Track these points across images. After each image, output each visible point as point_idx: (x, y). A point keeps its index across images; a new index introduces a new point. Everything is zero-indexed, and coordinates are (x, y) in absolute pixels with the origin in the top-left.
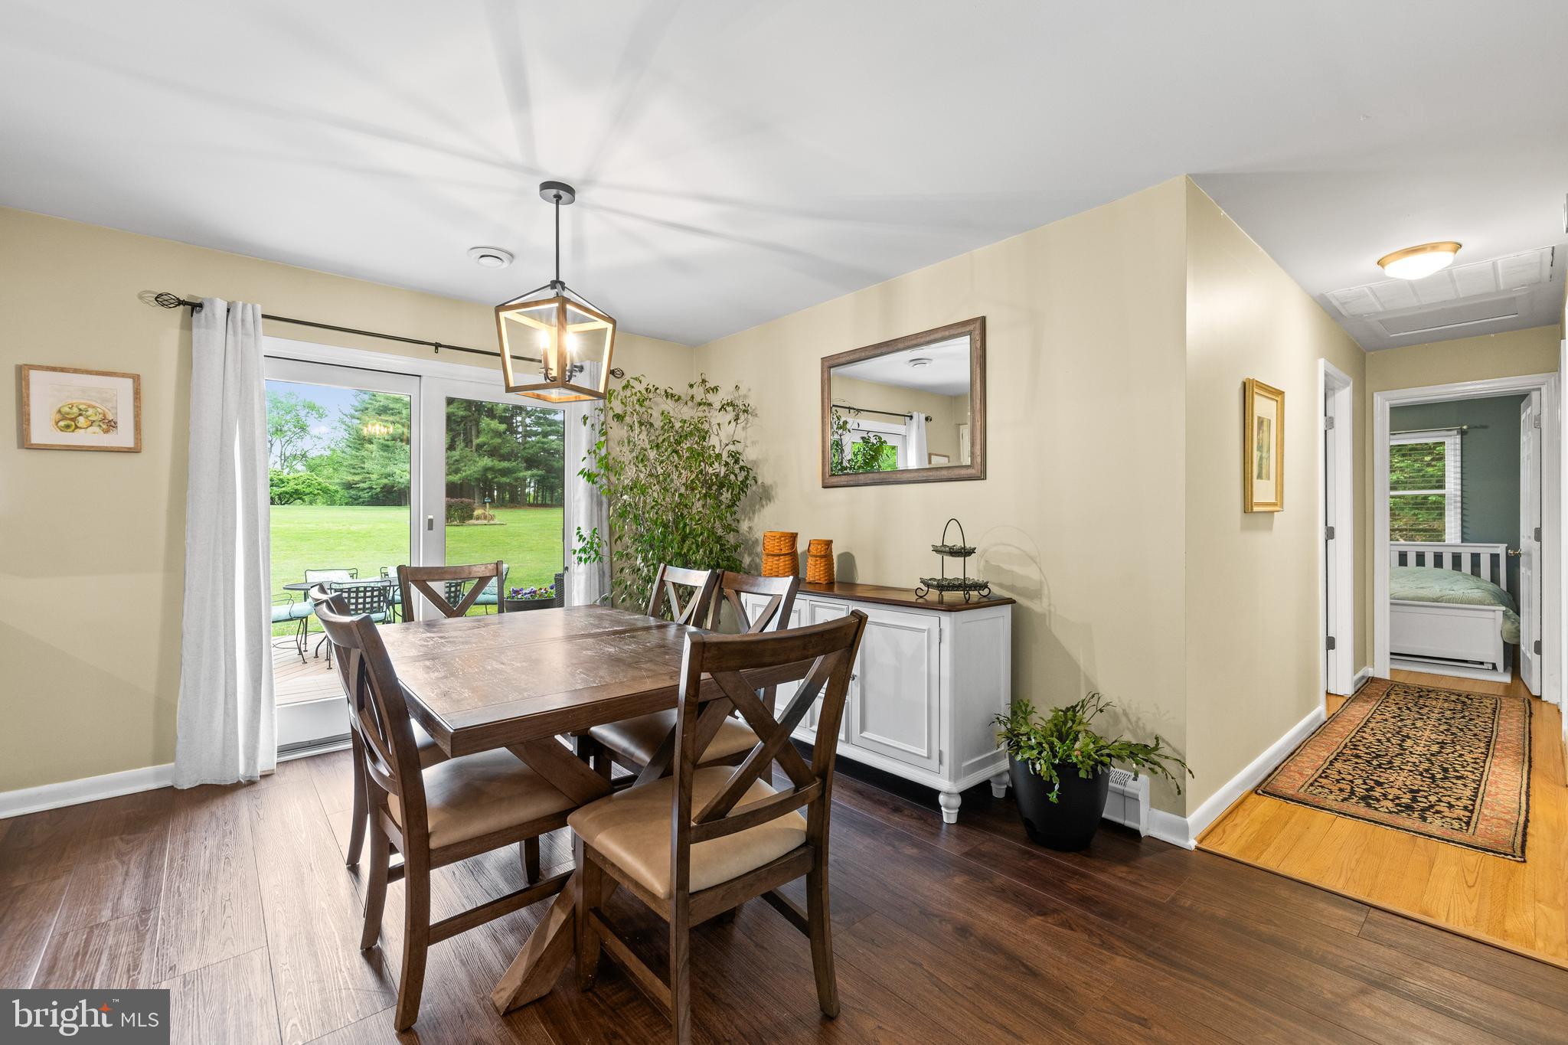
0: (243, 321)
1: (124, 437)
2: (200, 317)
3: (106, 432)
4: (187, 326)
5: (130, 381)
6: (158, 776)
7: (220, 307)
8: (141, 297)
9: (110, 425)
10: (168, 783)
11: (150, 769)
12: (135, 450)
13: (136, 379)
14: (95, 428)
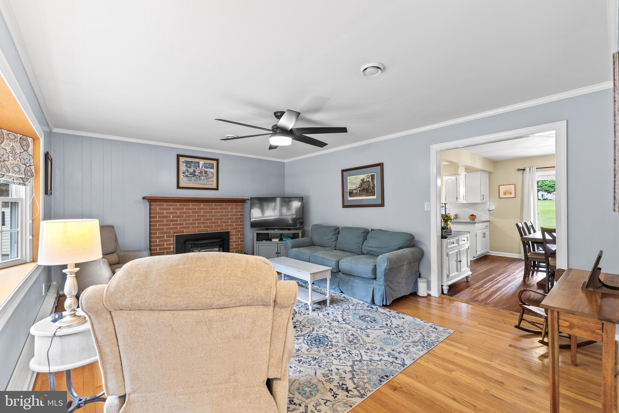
0: (532, 171)
1: (513, 195)
2: (525, 172)
3: (510, 195)
4: (523, 173)
5: (514, 185)
6: (519, 256)
7: (528, 169)
8: (516, 170)
9: (511, 193)
10: (521, 258)
11: (518, 255)
12: (515, 197)
13: (515, 185)
14: (509, 194)
